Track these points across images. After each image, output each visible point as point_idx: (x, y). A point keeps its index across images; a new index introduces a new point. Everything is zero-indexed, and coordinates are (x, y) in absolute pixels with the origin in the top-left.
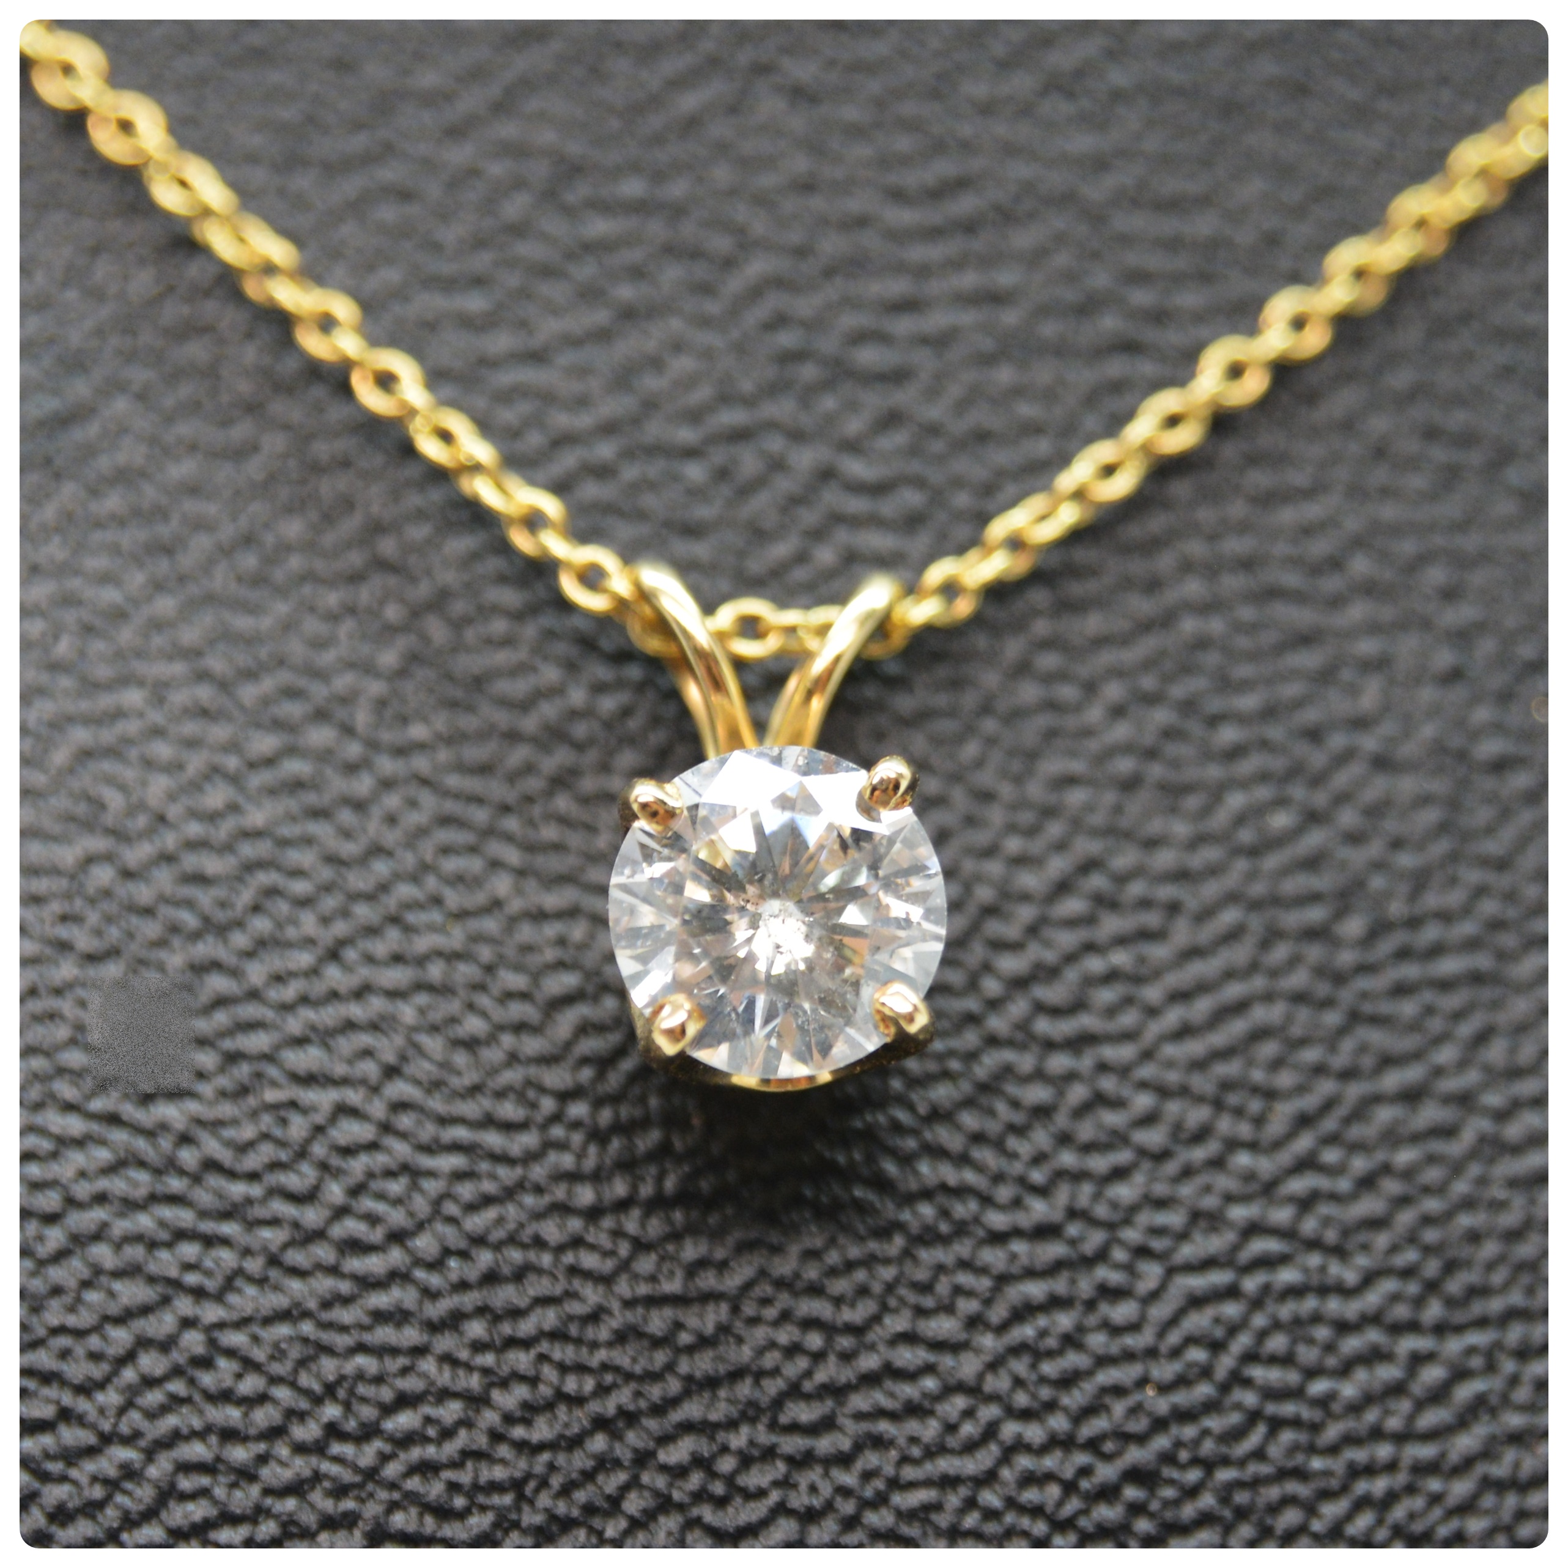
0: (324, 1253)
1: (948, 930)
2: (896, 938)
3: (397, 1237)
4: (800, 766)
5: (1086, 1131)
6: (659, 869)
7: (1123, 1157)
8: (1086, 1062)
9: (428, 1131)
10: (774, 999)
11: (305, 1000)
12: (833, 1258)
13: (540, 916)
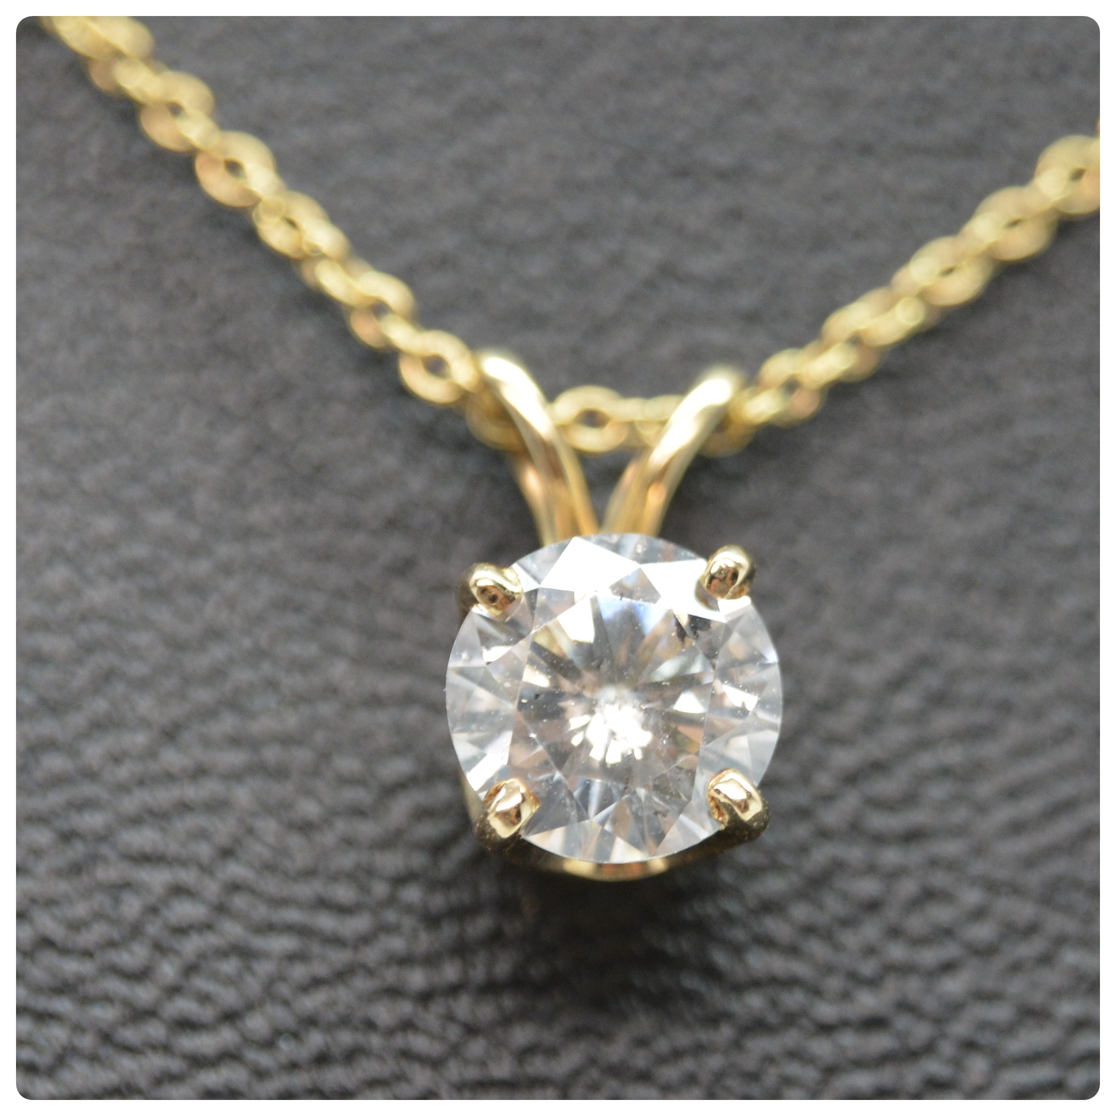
0: (155, 1030)
1: (784, 719)
2: (732, 727)
3: (230, 1017)
4: (638, 554)
5: (916, 924)
6: (495, 653)
7: (950, 951)
8: (915, 856)
9: (261, 912)
10: (609, 784)
11: (141, 782)
12: (662, 1045)
13: (374, 701)
